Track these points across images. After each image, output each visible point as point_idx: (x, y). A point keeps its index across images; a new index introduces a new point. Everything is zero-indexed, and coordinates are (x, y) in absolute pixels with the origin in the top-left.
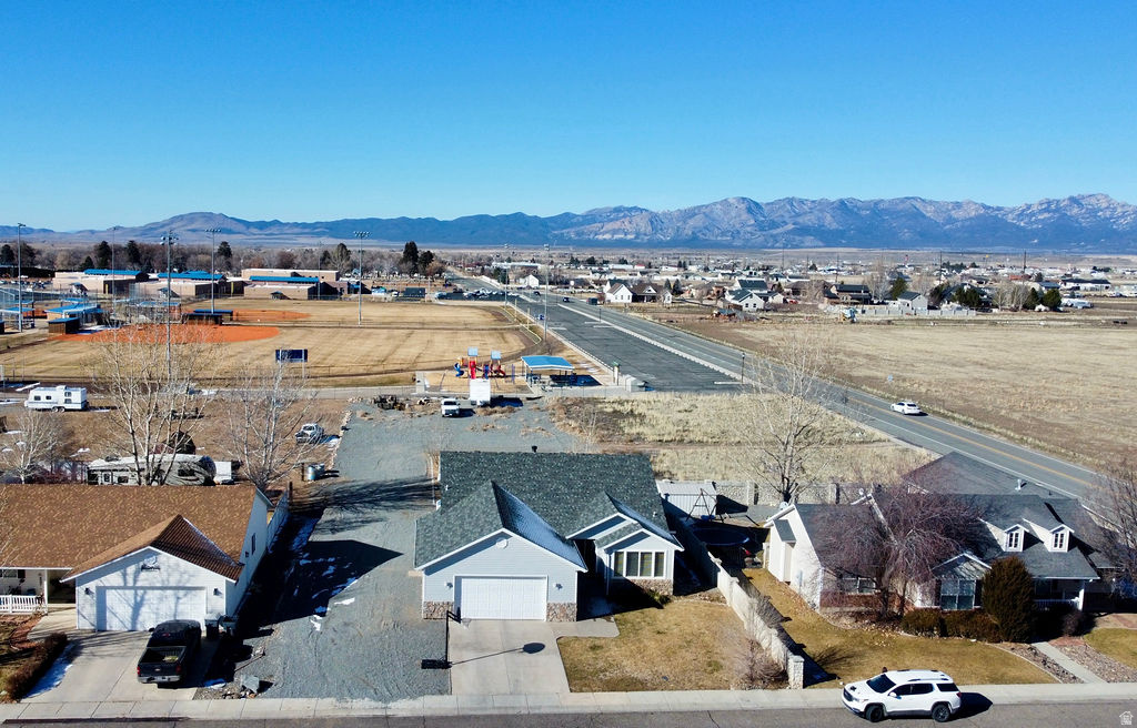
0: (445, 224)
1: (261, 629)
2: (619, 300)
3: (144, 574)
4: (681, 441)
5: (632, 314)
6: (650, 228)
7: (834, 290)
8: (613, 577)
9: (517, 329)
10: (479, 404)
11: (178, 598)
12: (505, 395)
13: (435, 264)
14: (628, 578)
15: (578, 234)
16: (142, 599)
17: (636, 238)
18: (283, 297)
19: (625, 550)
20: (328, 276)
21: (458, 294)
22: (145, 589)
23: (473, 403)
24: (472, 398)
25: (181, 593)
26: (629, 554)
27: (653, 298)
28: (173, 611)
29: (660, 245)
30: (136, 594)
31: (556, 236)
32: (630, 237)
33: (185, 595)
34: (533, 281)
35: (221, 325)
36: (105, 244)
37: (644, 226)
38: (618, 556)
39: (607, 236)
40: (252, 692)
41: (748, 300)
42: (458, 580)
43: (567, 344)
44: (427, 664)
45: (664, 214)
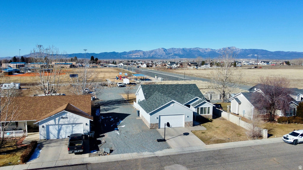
0: (97, 54)
1: (100, 135)
2: (144, 67)
3: (61, 120)
5: (148, 69)
6: (143, 55)
7: (190, 64)
8: (197, 115)
11: (73, 127)
12: (132, 82)
14: (201, 115)
15: (127, 56)
16: (61, 128)
17: (140, 57)
18: (63, 68)
19: (200, 107)
20: (74, 63)
21: (106, 67)
22: (62, 125)
25: (74, 125)
26: (201, 108)
27: (151, 66)
28: (71, 131)
29: (146, 58)
30: (59, 127)
31: (122, 57)
32: (139, 57)
33: (75, 126)
34: (122, 64)
36: (15, 57)
37: (142, 55)
38: (198, 108)
39: (134, 57)
40: (108, 153)
41: (173, 66)
42: (160, 116)
44: (159, 141)
45: (146, 52)
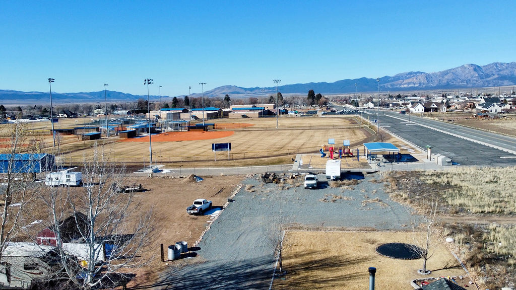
0: (330, 84)
4: (501, 212)
5: (426, 118)
6: (426, 81)
9: (362, 128)
10: (332, 178)
12: (353, 170)
13: (322, 99)
15: (391, 85)
17: (419, 86)
18: (246, 117)
20: (270, 107)
21: (333, 112)
23: (328, 178)
24: (328, 174)
27: (436, 110)
29: (432, 88)
31: (381, 87)
32: (416, 85)
34: (371, 105)
35: (207, 131)
36: (175, 98)
39: (405, 86)
41: (492, 108)
43: (392, 135)
45: (433, 74)
